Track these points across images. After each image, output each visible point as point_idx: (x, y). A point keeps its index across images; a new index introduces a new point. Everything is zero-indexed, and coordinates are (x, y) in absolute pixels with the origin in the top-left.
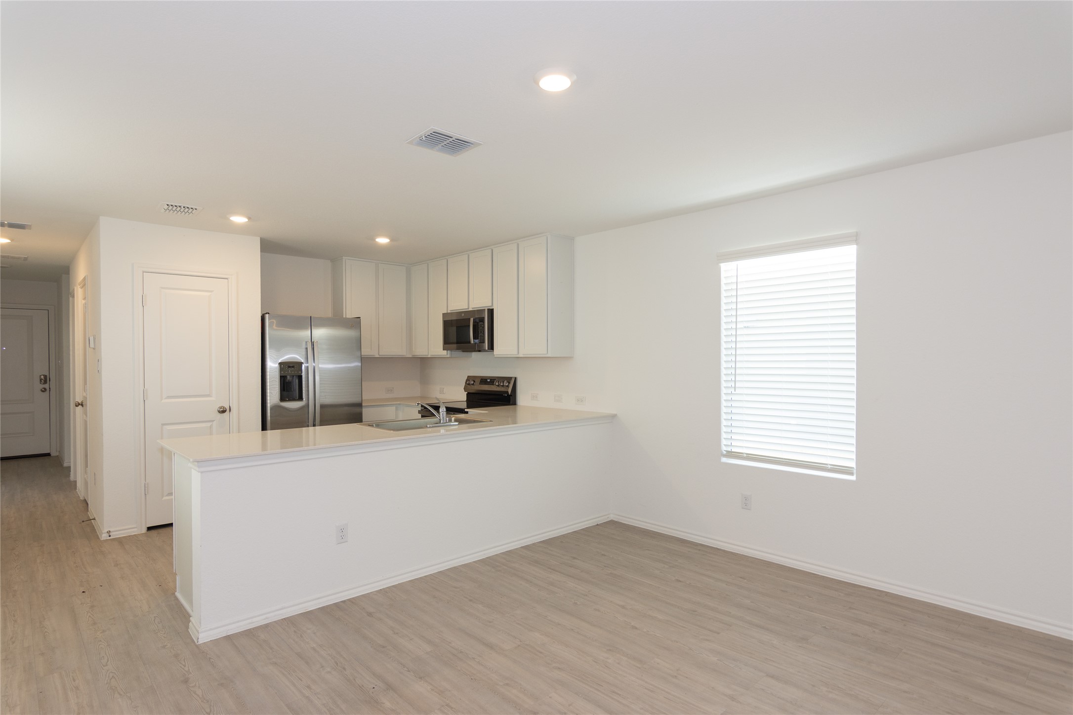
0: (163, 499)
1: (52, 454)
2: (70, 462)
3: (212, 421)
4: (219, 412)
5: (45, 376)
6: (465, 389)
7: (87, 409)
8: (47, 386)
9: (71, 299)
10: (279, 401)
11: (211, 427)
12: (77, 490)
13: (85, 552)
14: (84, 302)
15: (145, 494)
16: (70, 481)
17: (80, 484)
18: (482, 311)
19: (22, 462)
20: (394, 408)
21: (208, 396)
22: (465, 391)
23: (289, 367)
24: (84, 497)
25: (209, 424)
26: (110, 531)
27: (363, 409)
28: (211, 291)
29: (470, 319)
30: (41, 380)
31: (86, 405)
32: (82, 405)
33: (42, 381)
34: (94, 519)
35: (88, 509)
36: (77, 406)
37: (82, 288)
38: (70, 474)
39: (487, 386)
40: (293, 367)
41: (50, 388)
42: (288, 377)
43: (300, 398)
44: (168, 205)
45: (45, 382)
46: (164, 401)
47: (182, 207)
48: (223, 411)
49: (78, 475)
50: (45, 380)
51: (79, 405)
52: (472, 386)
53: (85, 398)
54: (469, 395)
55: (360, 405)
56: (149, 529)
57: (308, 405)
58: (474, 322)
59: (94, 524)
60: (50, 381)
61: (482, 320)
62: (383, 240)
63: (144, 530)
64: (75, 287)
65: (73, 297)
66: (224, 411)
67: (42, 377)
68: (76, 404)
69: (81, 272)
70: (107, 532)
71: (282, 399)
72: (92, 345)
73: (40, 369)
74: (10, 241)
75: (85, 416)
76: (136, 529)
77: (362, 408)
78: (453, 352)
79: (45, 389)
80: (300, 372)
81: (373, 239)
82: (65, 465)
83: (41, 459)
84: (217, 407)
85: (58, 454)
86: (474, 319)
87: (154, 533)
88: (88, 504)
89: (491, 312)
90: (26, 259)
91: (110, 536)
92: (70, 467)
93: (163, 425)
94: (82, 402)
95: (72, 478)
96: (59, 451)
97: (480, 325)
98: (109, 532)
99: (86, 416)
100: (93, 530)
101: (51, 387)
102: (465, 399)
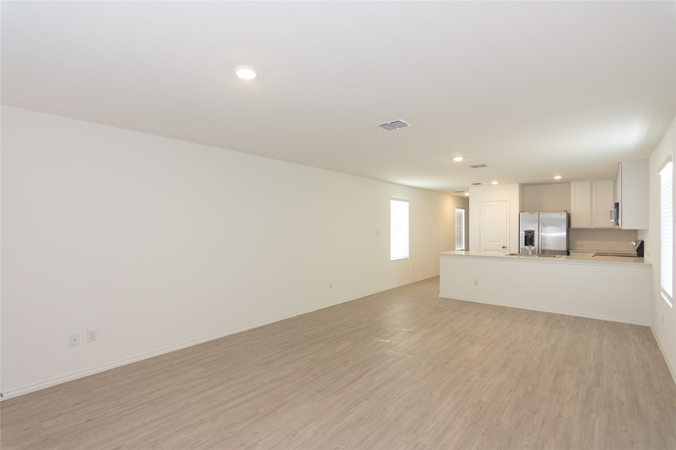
10: (525, 246)
23: (529, 232)
40: (530, 232)
42: (528, 236)
43: (533, 245)
46: (486, 242)
48: (504, 247)
57: (536, 248)
80: (533, 235)
84: (502, 247)
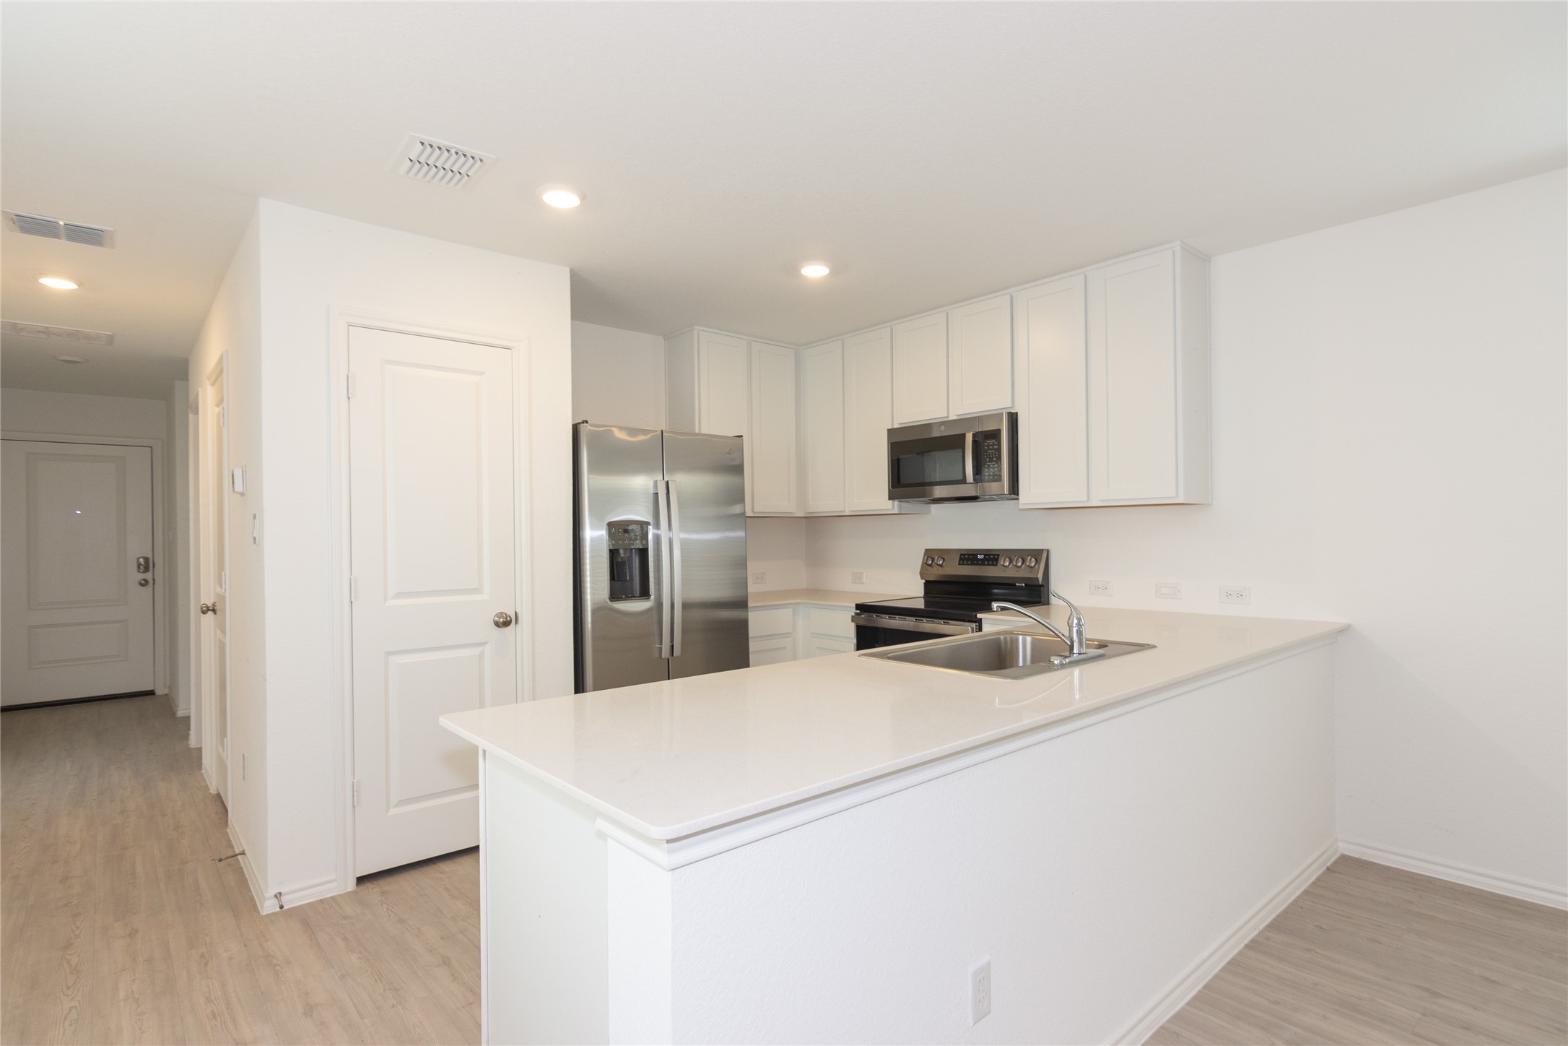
0: (389, 814)
1: (158, 692)
2: (190, 709)
3: (484, 644)
4: (497, 624)
5: (146, 560)
6: (922, 575)
7: (224, 620)
8: (148, 576)
9: (191, 416)
10: (608, 600)
11: (481, 656)
12: (203, 771)
13: (231, 959)
14: (217, 410)
15: (354, 807)
16: (189, 750)
17: (208, 760)
18: (998, 416)
19: (106, 708)
20: (790, 611)
21: (477, 591)
22: (922, 578)
23: (625, 531)
24: (217, 789)
25: (477, 651)
26: (280, 893)
27: (749, 613)
28: (480, 373)
29: (964, 435)
30: (139, 565)
31: (224, 610)
32: (214, 611)
33: (142, 567)
34: (243, 853)
35: (227, 821)
36: (204, 612)
37: (213, 384)
38: (189, 734)
39: (977, 567)
40: (632, 531)
41: (154, 580)
42: (621, 551)
43: (645, 593)
44: (422, 144)
45: (146, 569)
46: (390, 603)
47: (453, 151)
48: (504, 623)
49: (204, 734)
50: (146, 565)
51: (209, 610)
52: (939, 568)
53: (222, 598)
54: (928, 584)
55: (742, 604)
56: (361, 880)
57: (659, 605)
58: (975, 442)
59: (242, 865)
60: (154, 566)
61: (995, 435)
62: (815, 271)
63: (351, 885)
64: (200, 390)
65: (196, 412)
66: (507, 623)
67: (141, 560)
68: (202, 608)
69: (212, 351)
70: (276, 896)
71: (614, 596)
72: (239, 487)
73: (137, 548)
74: (76, 287)
75: (218, 632)
76: (334, 884)
77: (747, 611)
78: (903, 504)
79: (146, 581)
80: (644, 542)
81: (794, 270)
82: (180, 713)
83: (138, 702)
84: (492, 615)
85: (166, 691)
86: (974, 435)
87: (372, 889)
88: (227, 811)
89: (1013, 419)
90: (110, 340)
91: (281, 907)
92: (188, 718)
93: (389, 653)
94: (214, 605)
95: (193, 743)
96: (170, 687)
97: (988, 446)
98: (278, 896)
99: (224, 632)
100: (243, 882)
101: (156, 578)
102: (922, 594)
